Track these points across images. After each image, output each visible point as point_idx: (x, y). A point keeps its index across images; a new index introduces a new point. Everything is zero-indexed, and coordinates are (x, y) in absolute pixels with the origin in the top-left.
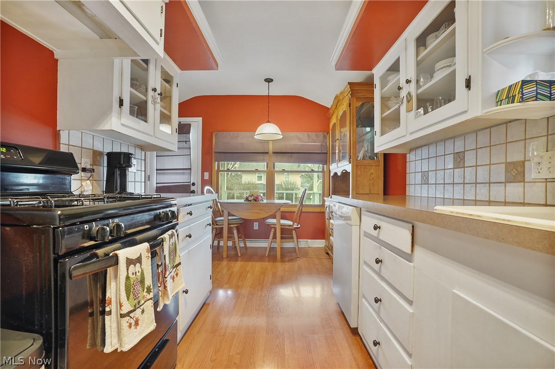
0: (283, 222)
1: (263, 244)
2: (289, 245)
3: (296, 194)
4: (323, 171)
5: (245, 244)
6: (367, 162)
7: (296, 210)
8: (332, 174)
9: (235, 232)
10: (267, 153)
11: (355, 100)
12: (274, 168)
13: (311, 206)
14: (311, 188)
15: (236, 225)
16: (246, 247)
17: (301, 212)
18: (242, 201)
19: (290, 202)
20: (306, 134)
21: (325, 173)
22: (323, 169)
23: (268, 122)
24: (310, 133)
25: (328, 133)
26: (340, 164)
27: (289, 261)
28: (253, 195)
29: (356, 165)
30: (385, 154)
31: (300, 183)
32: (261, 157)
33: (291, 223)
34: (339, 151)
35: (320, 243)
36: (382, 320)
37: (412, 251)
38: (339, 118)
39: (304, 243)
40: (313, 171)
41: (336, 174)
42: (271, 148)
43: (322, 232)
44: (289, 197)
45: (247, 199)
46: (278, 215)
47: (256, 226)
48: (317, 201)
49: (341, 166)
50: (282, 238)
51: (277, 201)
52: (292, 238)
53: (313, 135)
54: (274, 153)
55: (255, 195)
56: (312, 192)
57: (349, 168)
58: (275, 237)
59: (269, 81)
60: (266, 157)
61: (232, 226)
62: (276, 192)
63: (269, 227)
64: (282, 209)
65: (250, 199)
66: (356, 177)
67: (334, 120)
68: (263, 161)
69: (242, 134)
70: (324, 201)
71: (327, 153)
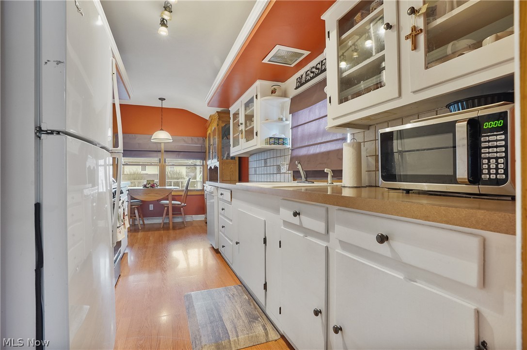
0: (173, 202)
1: (158, 221)
2: (178, 220)
3: (182, 183)
4: (203, 165)
5: (143, 222)
6: (229, 161)
7: (183, 193)
8: (209, 168)
9: (136, 211)
10: (160, 151)
11: (221, 122)
12: (165, 162)
13: (194, 190)
14: (195, 178)
15: (136, 206)
16: (144, 224)
17: (187, 195)
18: (142, 188)
19: (178, 187)
20: (190, 138)
21: (204, 166)
22: (203, 163)
23: (162, 130)
24: (193, 138)
25: (206, 138)
26: (213, 161)
27: (179, 229)
28: (150, 183)
29: (222, 163)
30: (239, 157)
31: (185, 174)
32: (155, 154)
33: (180, 203)
34: (213, 153)
35: (200, 217)
36: (226, 236)
37: (231, 201)
38: (212, 131)
39: (189, 218)
40: (195, 165)
41: (211, 167)
42: (163, 147)
43: (202, 209)
44: (177, 184)
45: (145, 186)
46: (170, 198)
47: (151, 207)
48: (199, 187)
49: (213, 163)
50: (173, 214)
51: (167, 187)
52: (181, 214)
53: (195, 139)
54: (165, 151)
55: (152, 183)
56: (195, 180)
57: (217, 164)
58: (167, 214)
59: (162, 99)
60: (159, 154)
61: (134, 207)
62: (167, 181)
63: (163, 206)
64: (173, 193)
65: (148, 186)
66: (222, 169)
67: (209, 131)
68: (157, 157)
69: (139, 136)
70: (203, 186)
71: (205, 152)
